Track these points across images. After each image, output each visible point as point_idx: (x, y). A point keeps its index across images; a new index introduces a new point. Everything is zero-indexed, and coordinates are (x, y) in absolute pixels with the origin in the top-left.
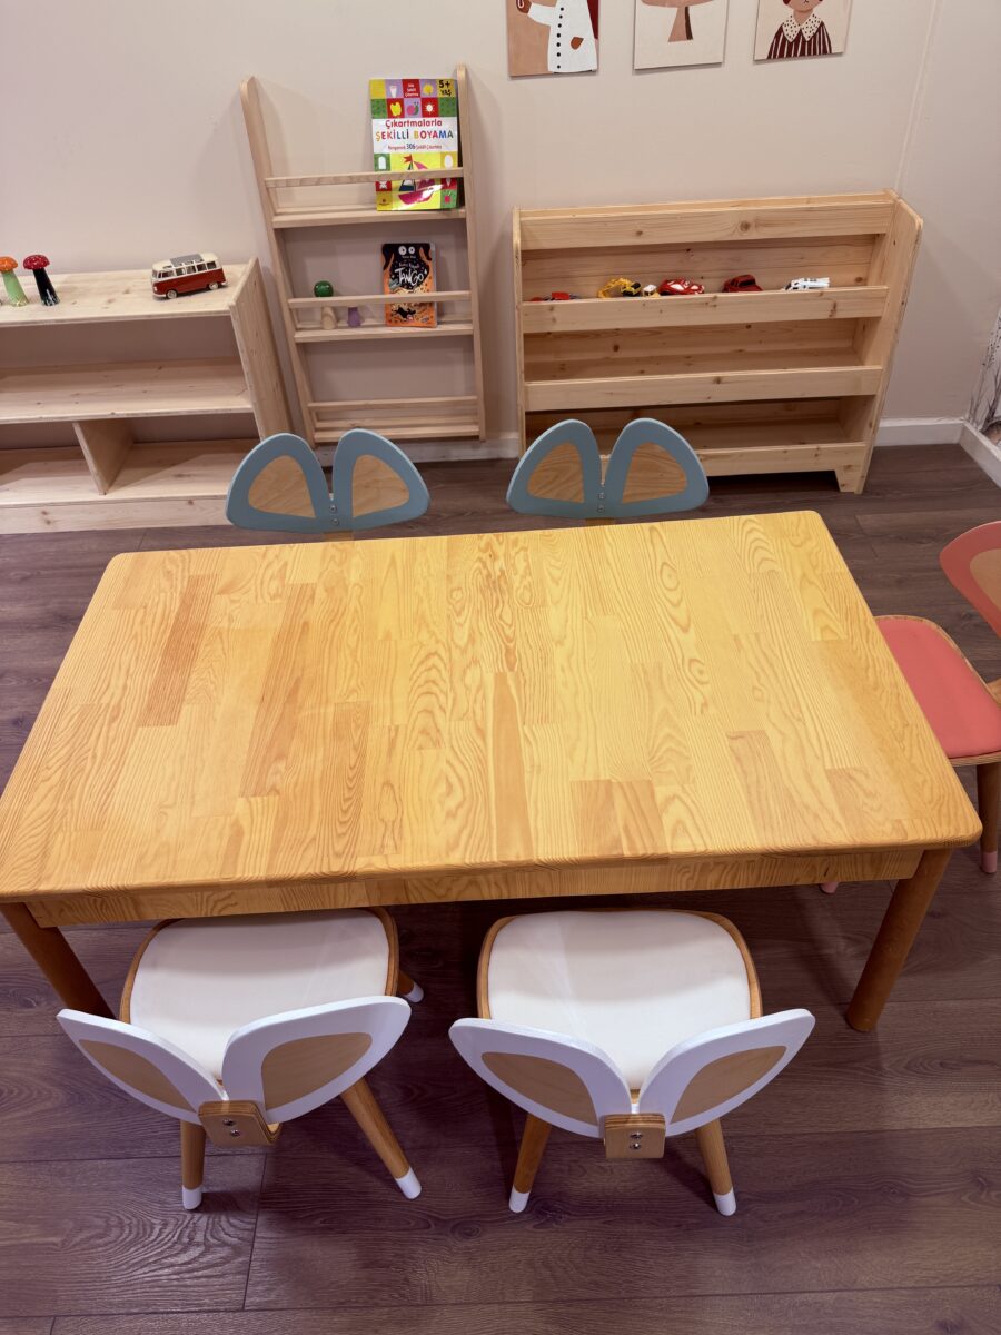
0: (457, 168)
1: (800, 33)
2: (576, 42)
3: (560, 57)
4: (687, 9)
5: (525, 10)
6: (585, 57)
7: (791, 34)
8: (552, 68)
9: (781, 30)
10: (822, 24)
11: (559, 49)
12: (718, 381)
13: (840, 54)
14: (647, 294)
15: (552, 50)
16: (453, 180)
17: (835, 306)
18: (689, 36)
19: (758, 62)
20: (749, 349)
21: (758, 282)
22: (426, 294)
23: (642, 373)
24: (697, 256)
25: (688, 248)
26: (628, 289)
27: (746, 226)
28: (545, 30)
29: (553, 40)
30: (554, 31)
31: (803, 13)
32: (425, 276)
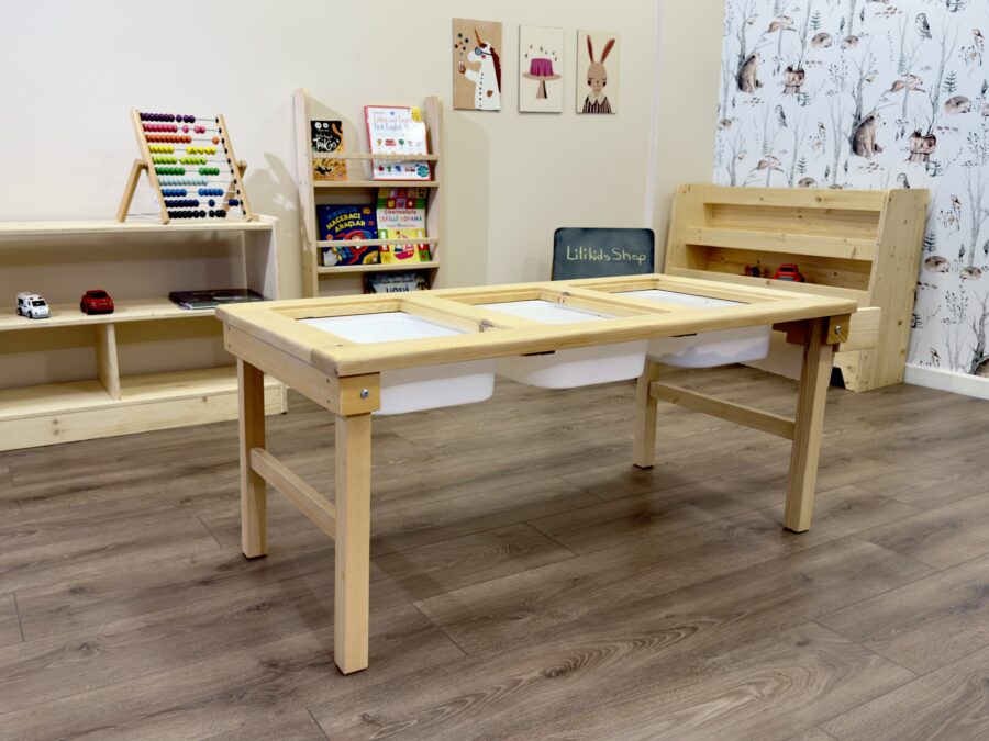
2: (490, 93)
5: (463, 72)
6: (494, 102)
7: (593, 103)
8: (477, 107)
9: (587, 99)
15: (477, 96)
18: (546, 96)
19: (578, 113)
29: (478, 91)
30: (478, 86)
31: (597, 91)
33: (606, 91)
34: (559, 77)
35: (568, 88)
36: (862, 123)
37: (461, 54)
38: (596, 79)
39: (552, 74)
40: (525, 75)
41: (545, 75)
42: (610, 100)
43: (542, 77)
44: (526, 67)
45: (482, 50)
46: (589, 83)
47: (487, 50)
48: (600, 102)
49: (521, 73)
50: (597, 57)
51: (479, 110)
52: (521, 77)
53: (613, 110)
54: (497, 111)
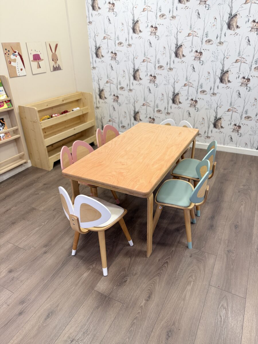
0: (7, 98)
1: (56, 66)
2: (21, 70)
3: (19, 73)
4: (39, 63)
5: (10, 63)
6: (23, 73)
7: (55, 67)
8: (18, 75)
9: (53, 66)
10: (59, 65)
11: (19, 71)
12: (75, 129)
13: (62, 70)
14: (54, 117)
15: (17, 72)
16: (8, 101)
17: (82, 111)
18: (40, 68)
19: (51, 72)
20: (67, 126)
21: (68, 111)
22: (6, 130)
23: (55, 134)
24: (54, 109)
25: (52, 108)
26: (49, 117)
27: (63, 101)
28: (15, 67)
29: (17, 69)
30: (17, 68)
31: (56, 63)
32: (4, 126)
33: (58, 62)
34: (43, 60)
35: (46, 63)
36: (136, 71)
37: (8, 56)
38: (55, 59)
39: (40, 59)
40: (32, 61)
41: (38, 60)
42: (60, 65)
43: (37, 61)
44: (32, 58)
45: (15, 53)
46: (53, 60)
47: (17, 54)
48: (57, 67)
49: (30, 61)
50: (54, 51)
51: (19, 76)
52: (31, 62)
53: (62, 68)
54: (25, 75)
